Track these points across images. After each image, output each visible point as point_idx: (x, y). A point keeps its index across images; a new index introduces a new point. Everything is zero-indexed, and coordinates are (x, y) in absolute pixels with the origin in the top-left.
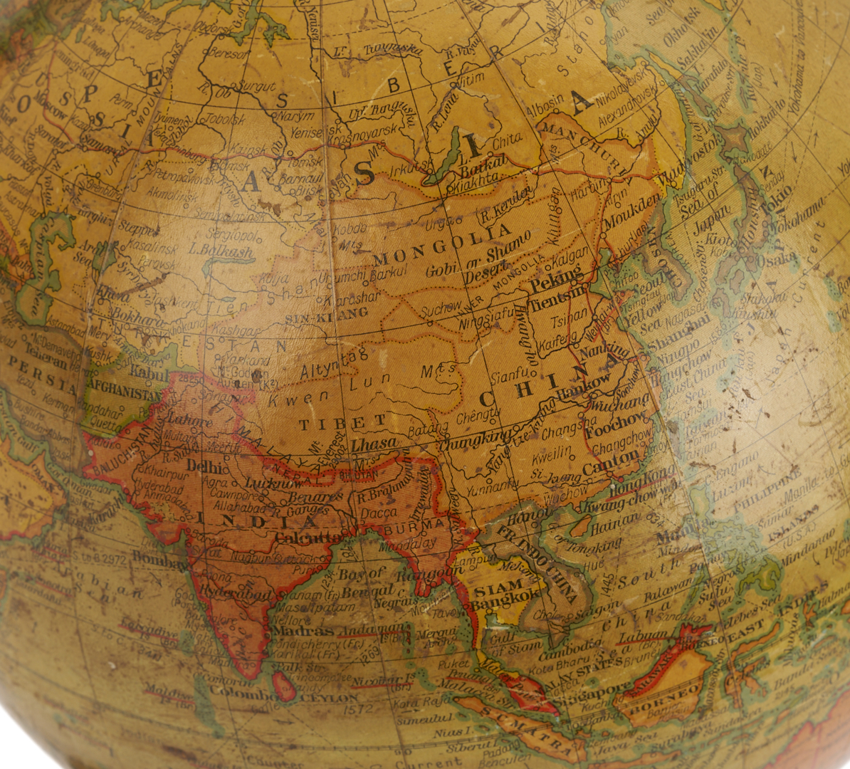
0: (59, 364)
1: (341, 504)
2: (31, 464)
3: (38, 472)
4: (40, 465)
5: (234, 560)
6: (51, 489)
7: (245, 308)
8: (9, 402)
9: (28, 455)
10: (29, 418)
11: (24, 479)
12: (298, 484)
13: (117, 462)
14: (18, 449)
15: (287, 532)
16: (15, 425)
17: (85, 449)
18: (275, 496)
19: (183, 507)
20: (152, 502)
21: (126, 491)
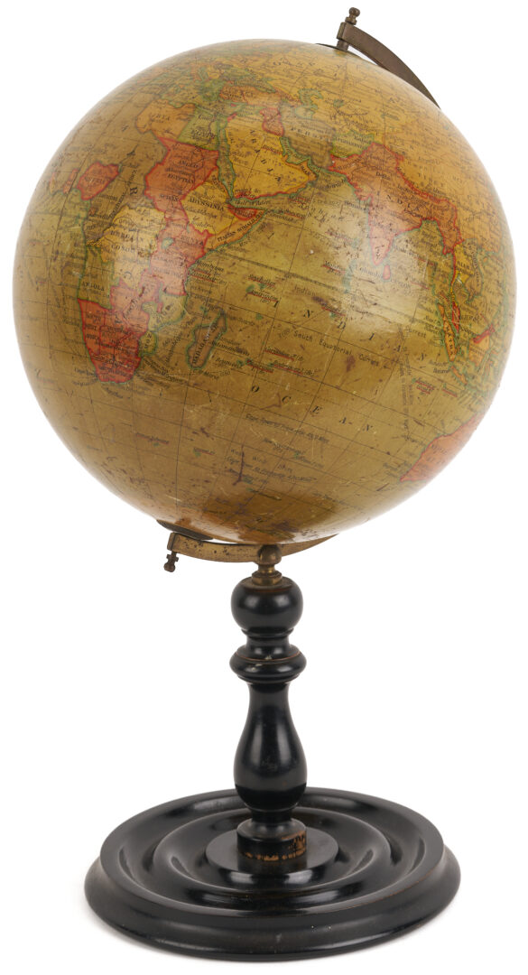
0: (319, 131)
1: (428, 207)
2: (300, 164)
3: (303, 168)
4: (304, 165)
5: (387, 213)
6: (308, 174)
7: (398, 132)
8: (290, 143)
9: (298, 161)
10: (301, 148)
11: (293, 170)
12: (416, 193)
13: (345, 167)
14: (292, 159)
15: (409, 209)
16: (292, 150)
17: (331, 160)
18: (408, 195)
19: (372, 188)
20: (359, 184)
21: (348, 178)
